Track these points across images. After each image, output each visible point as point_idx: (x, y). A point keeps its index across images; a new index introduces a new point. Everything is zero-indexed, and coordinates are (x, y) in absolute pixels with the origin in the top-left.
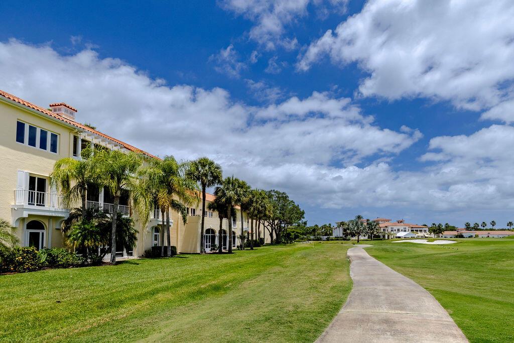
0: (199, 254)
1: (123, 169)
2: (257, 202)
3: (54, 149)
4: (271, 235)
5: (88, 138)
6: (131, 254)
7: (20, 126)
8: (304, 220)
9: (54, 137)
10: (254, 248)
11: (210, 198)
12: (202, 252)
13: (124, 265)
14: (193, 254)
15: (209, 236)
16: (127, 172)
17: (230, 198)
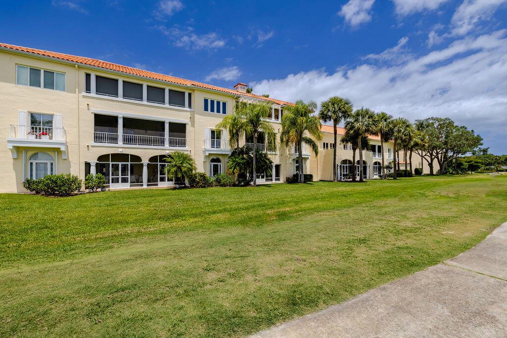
0: (332, 181)
1: (258, 116)
2: (399, 131)
3: (224, 112)
4: (431, 165)
5: (244, 101)
6: (279, 180)
7: (206, 101)
8: (483, 147)
9: (224, 104)
10: (397, 178)
11: (341, 132)
12: (334, 180)
13: (261, 187)
14: (330, 181)
15: (347, 166)
16: (262, 119)
17: (359, 129)
